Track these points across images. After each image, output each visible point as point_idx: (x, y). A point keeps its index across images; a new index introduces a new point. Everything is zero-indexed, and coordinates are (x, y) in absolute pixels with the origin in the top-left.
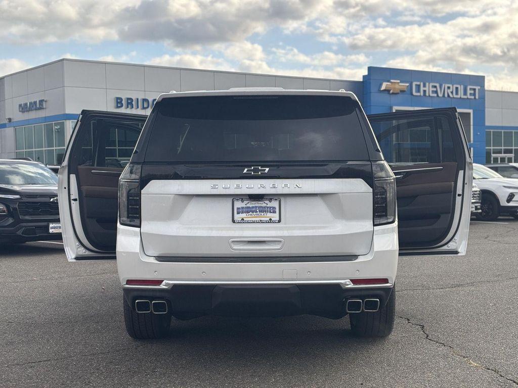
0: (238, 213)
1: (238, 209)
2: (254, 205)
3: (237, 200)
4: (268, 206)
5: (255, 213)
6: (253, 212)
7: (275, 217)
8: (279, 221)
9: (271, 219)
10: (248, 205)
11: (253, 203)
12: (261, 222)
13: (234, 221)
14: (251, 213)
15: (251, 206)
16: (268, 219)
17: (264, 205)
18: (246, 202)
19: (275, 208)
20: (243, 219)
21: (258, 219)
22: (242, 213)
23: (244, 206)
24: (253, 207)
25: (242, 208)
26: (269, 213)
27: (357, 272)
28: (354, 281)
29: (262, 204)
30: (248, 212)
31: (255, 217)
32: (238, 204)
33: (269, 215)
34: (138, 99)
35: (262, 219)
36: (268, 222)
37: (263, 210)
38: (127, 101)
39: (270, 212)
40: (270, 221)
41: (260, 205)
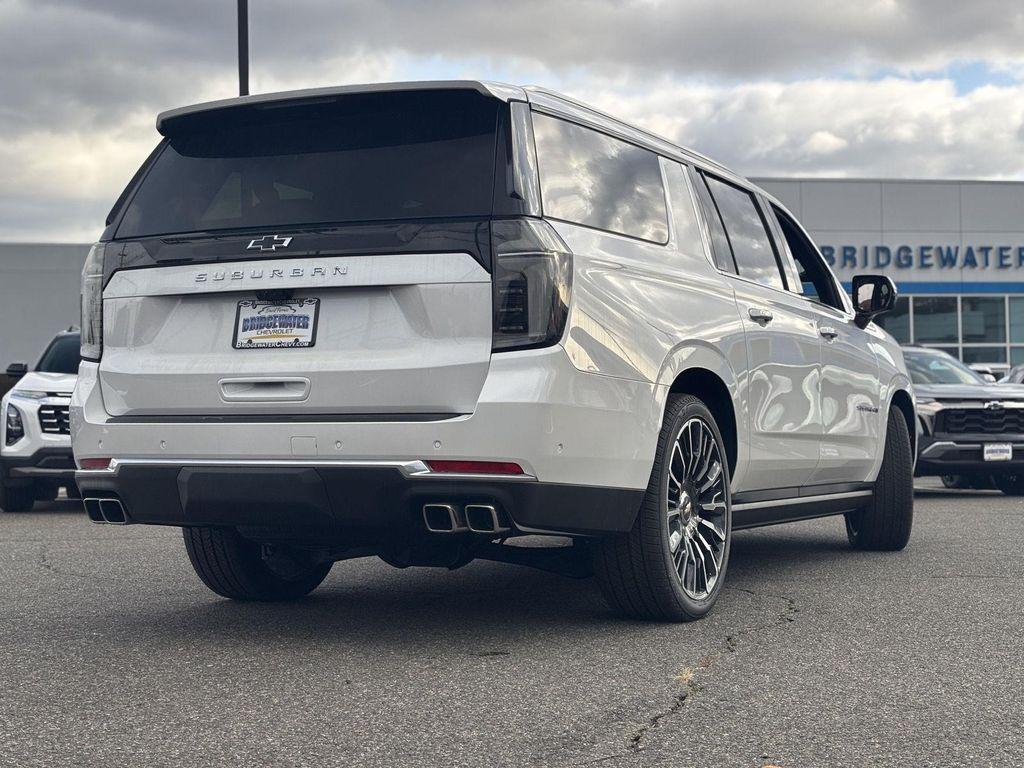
0: (244, 330)
1: (245, 321)
2: (272, 314)
3: (246, 304)
4: (296, 314)
5: (271, 329)
6: (268, 327)
7: (305, 335)
8: (312, 344)
9: (297, 340)
10: (263, 314)
11: (272, 308)
12: (280, 346)
13: (234, 346)
14: (265, 329)
15: (267, 315)
16: (292, 340)
17: (290, 312)
18: (259, 308)
19: (308, 318)
20: (250, 341)
21: (275, 341)
22: (251, 329)
23: (256, 315)
24: (270, 317)
25: (253, 319)
26: (295, 329)
27: (437, 444)
28: (433, 464)
29: (285, 311)
30: (261, 328)
31: (271, 337)
32: (248, 313)
33: (296, 331)
34: (866, 248)
35: (283, 340)
36: (292, 347)
37: (287, 322)
38: (845, 252)
39: (299, 327)
40: (296, 345)
41: (282, 313)
